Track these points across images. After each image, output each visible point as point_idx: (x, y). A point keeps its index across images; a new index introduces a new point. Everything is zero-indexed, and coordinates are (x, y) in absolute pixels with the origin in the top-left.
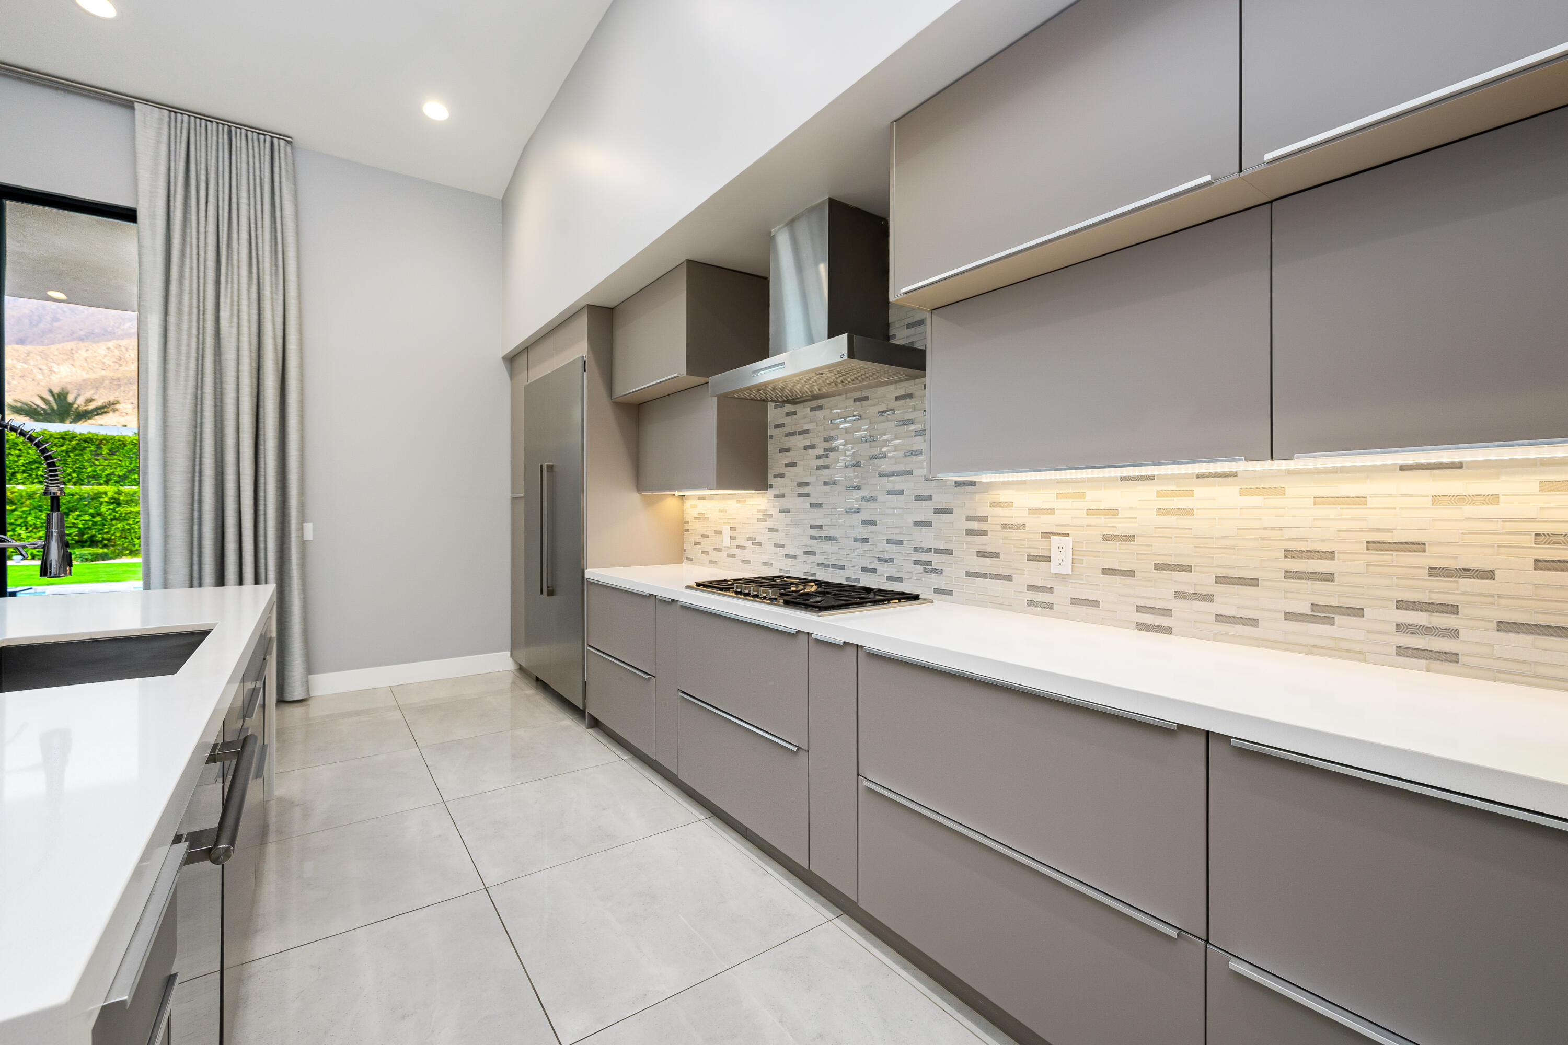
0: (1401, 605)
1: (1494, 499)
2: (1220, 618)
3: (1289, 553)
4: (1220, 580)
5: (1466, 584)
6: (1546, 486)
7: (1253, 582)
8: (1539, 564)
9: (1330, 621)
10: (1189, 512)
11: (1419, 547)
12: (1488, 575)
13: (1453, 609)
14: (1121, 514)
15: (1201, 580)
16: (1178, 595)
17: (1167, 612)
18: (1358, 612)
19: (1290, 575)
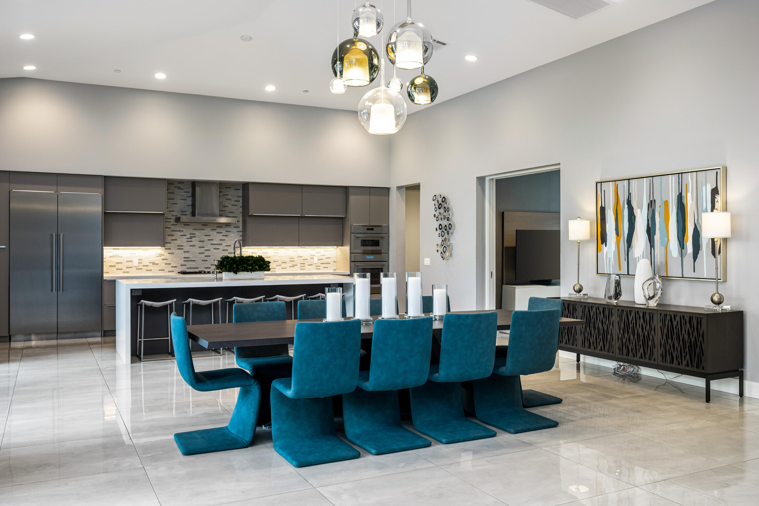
0: (301, 264)
1: (307, 251)
2: (282, 268)
3: (290, 258)
4: (282, 263)
5: (306, 261)
6: (311, 250)
7: (286, 263)
8: (311, 258)
9: (294, 267)
10: (278, 253)
11: (302, 257)
12: (307, 259)
13: (304, 264)
14: (268, 253)
15: (280, 263)
16: (277, 266)
17: (275, 268)
18: (297, 265)
19: (290, 261)
